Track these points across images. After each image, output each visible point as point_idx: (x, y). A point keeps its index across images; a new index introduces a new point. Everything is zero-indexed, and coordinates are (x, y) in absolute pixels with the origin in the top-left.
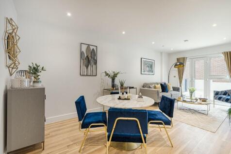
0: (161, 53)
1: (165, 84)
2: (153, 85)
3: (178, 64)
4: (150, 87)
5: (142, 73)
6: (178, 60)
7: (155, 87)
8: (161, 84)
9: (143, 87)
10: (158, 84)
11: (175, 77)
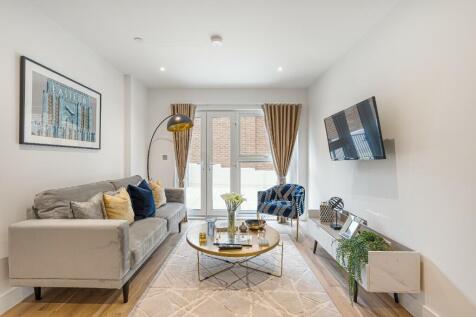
0: (127, 77)
1: (143, 184)
2: (96, 199)
3: (178, 119)
4: (76, 214)
5: (28, 138)
6: (175, 108)
7: (105, 210)
8: (131, 189)
9: (36, 212)
10: (114, 186)
11: (165, 157)
